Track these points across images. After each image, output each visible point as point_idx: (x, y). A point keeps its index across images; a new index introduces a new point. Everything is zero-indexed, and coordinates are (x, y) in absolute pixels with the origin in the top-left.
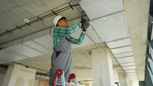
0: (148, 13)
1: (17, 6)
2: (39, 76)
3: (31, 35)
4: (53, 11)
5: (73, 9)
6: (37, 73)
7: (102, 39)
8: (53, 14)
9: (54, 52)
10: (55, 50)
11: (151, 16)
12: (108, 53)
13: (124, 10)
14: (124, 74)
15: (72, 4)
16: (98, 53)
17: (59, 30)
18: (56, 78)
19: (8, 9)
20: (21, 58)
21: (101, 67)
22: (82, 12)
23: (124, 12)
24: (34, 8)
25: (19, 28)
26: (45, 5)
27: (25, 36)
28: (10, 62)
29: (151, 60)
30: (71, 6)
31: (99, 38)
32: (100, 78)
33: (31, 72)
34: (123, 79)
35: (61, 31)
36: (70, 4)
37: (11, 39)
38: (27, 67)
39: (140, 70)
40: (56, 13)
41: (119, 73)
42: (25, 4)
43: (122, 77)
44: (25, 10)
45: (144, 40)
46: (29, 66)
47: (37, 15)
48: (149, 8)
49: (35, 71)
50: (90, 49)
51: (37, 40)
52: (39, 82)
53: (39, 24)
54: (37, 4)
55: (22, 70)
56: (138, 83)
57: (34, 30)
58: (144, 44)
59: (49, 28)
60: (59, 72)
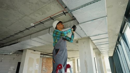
0: (124, 15)
1: (25, 16)
2: (42, 56)
3: (36, 33)
4: (50, 17)
5: (66, 15)
6: (41, 54)
7: (87, 35)
8: (51, 19)
9: (54, 49)
10: (55, 48)
11: (126, 18)
12: (90, 43)
13: (107, 16)
14: (100, 53)
15: (65, 12)
16: (83, 42)
17: (57, 32)
18: (58, 70)
19: (20, 18)
20: (31, 47)
21: (85, 53)
22: (73, 17)
23: (106, 17)
24: (37, 16)
25: (27, 29)
26: (45, 14)
27: (32, 34)
28: (24, 49)
29: (120, 45)
30: (64, 13)
31: (85, 34)
32: (85, 60)
33: (37, 54)
34: (99, 56)
35: (58, 33)
36: (63, 12)
37: (23, 36)
38: (35, 51)
39: (111, 50)
40: (53, 18)
41: (96, 53)
42: (31, 14)
43: (98, 55)
44: (31, 18)
45: (117, 33)
46: (35, 50)
47: (40, 21)
48: (125, 12)
49: (40, 53)
50: (77, 40)
51: (40, 37)
52: (43, 59)
53: (41, 26)
54: (39, 14)
55: (31, 52)
56: (108, 57)
57: (38, 30)
58: (116, 36)
59: (48, 28)
60: (60, 67)
